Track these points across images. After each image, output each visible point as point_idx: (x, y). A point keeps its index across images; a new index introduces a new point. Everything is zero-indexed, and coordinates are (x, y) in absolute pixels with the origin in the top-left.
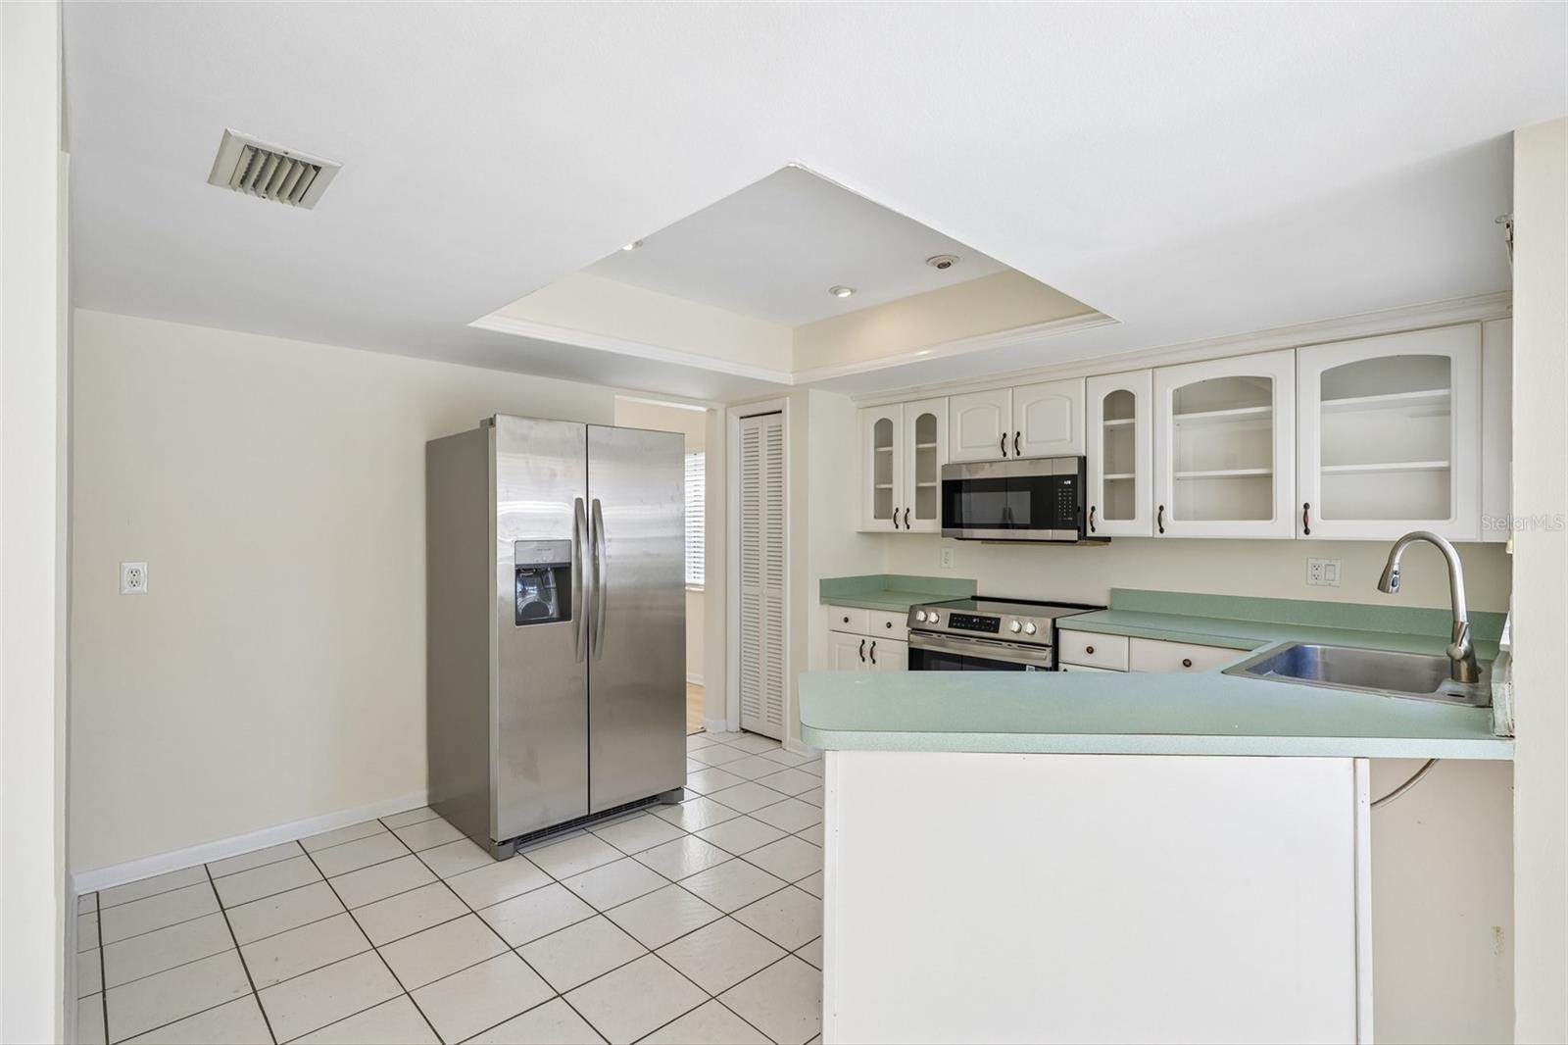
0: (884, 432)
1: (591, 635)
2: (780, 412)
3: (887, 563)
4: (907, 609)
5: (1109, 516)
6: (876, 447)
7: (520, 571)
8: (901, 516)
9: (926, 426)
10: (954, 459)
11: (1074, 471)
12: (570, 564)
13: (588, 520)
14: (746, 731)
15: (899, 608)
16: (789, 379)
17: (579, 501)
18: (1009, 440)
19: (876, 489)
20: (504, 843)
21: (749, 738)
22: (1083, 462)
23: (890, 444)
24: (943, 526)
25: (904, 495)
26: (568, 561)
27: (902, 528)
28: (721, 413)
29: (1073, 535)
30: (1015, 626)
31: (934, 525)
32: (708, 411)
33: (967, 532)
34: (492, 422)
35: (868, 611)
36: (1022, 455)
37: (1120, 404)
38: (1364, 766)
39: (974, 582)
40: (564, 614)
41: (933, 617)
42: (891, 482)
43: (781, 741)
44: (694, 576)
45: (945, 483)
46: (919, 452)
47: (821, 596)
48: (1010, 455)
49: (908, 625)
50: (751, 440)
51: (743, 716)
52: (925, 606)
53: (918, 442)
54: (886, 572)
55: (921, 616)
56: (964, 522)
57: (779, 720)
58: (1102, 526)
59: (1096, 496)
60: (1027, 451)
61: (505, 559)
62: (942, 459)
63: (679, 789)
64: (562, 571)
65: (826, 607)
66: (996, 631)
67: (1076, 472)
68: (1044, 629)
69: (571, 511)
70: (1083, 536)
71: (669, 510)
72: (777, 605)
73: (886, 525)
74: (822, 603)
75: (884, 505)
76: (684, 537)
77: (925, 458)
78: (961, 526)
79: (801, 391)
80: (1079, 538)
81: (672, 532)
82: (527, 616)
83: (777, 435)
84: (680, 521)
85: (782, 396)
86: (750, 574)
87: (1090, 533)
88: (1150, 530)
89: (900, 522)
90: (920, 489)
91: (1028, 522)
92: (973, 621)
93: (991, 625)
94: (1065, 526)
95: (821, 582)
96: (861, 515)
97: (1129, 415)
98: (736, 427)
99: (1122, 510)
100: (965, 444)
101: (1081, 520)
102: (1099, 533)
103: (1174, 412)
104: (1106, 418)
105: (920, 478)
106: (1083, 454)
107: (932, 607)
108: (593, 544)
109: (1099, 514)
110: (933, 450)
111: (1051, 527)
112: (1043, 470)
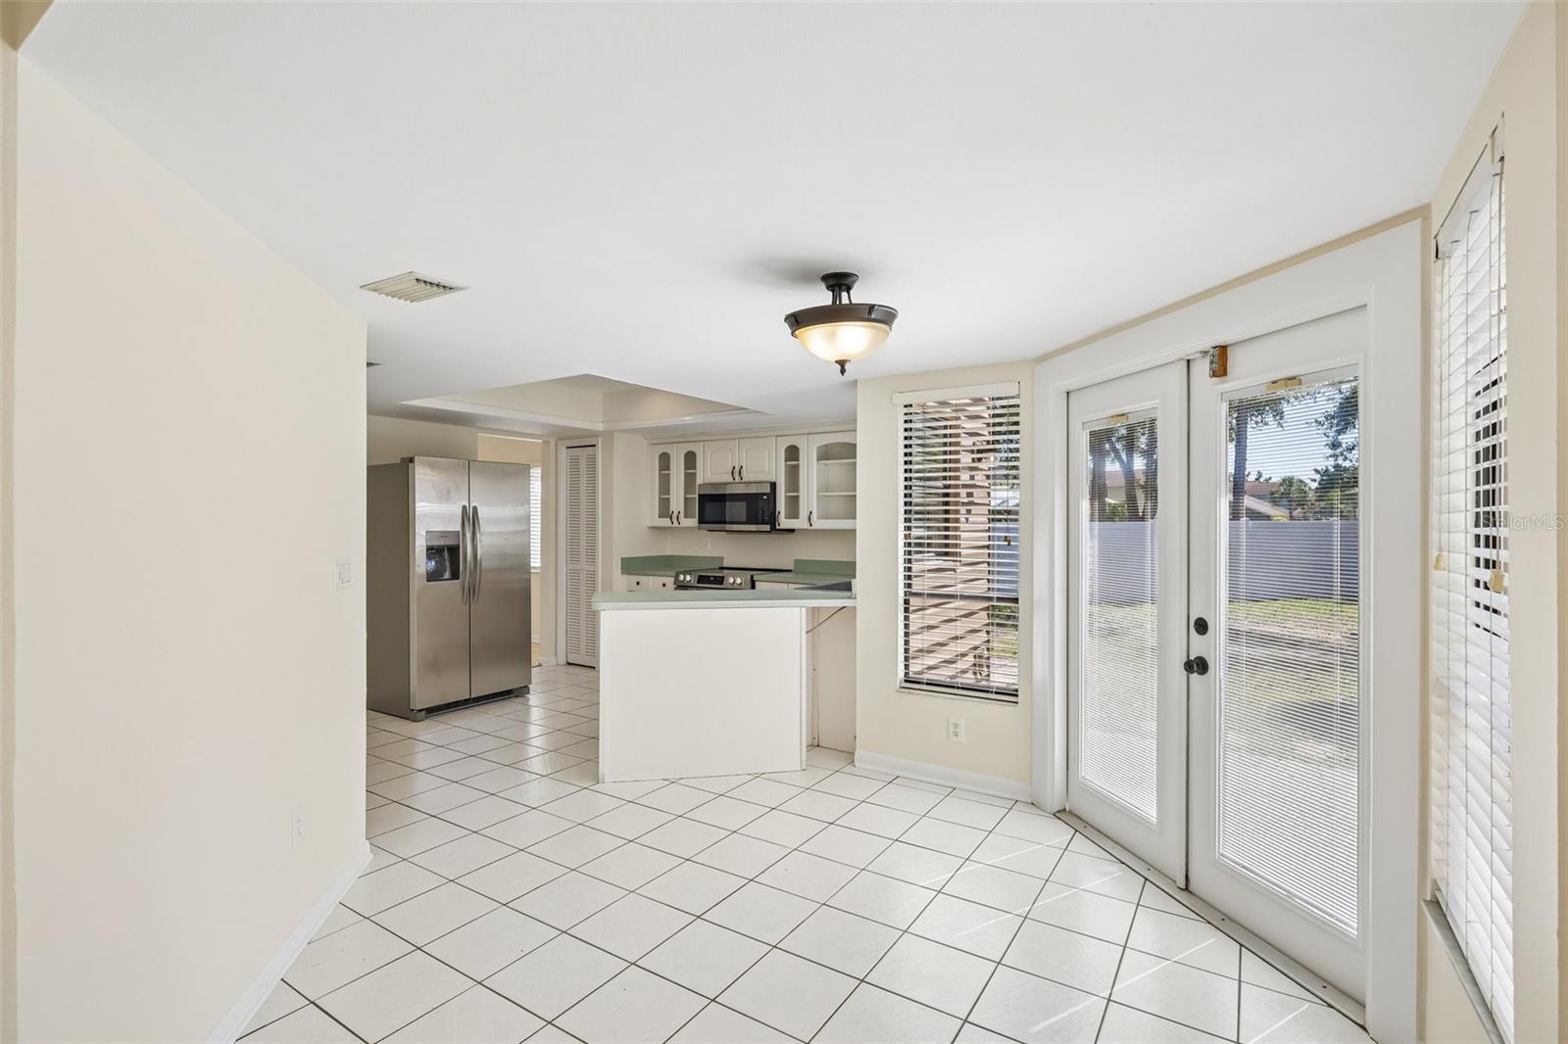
0: (665, 461)
1: (471, 591)
2: (594, 446)
3: (670, 548)
4: (674, 574)
5: (787, 517)
6: (660, 470)
7: (430, 549)
8: (675, 514)
9: (690, 459)
10: (707, 480)
12: (459, 546)
13: (470, 518)
14: (570, 664)
15: (670, 573)
16: (600, 427)
17: (464, 507)
18: (737, 469)
19: (660, 499)
20: (420, 711)
21: (572, 668)
22: (773, 485)
23: (668, 469)
24: (699, 523)
25: (677, 503)
26: (456, 543)
27: (676, 524)
28: (553, 444)
29: (767, 528)
30: (731, 580)
31: (693, 522)
32: (544, 442)
33: (728, 527)
34: (411, 460)
35: (651, 577)
36: (744, 480)
37: (793, 453)
38: (804, 609)
39: (722, 558)
40: (455, 575)
41: (688, 578)
42: (669, 494)
43: (594, 668)
44: (536, 562)
45: (699, 495)
46: (686, 475)
47: (622, 569)
48: (736, 480)
49: (675, 584)
50: (574, 464)
51: (569, 654)
52: (685, 573)
53: (686, 469)
54: (669, 553)
55: (681, 577)
56: (727, 519)
57: (593, 654)
58: (784, 523)
59: (781, 506)
60: (747, 477)
61: (420, 543)
62: (700, 480)
63: (526, 687)
64: (454, 551)
65: (625, 576)
66: (722, 584)
67: (769, 491)
68: (746, 581)
69: (459, 513)
70: (774, 529)
71: (520, 511)
72: (592, 575)
73: (666, 522)
74: (622, 573)
75: (665, 510)
76: (530, 531)
77: (690, 478)
78: (725, 523)
79: (608, 435)
80: (771, 529)
81: (521, 527)
82: (433, 576)
83: (592, 460)
84: (527, 519)
85: (597, 436)
86: (573, 556)
87: (778, 527)
88: (806, 525)
89: (674, 520)
90: (686, 499)
91: (744, 520)
92: (710, 579)
93: (720, 581)
94: (764, 523)
95: (622, 559)
96: (651, 516)
97: (797, 459)
98: (563, 453)
99: (793, 513)
100: (713, 471)
101: (772, 519)
102: (782, 527)
103: (818, 460)
104: (786, 461)
105: (686, 492)
106: (774, 480)
107: (689, 572)
108: (474, 534)
109: (782, 515)
110: (695, 474)
111: (757, 523)
112: (753, 490)
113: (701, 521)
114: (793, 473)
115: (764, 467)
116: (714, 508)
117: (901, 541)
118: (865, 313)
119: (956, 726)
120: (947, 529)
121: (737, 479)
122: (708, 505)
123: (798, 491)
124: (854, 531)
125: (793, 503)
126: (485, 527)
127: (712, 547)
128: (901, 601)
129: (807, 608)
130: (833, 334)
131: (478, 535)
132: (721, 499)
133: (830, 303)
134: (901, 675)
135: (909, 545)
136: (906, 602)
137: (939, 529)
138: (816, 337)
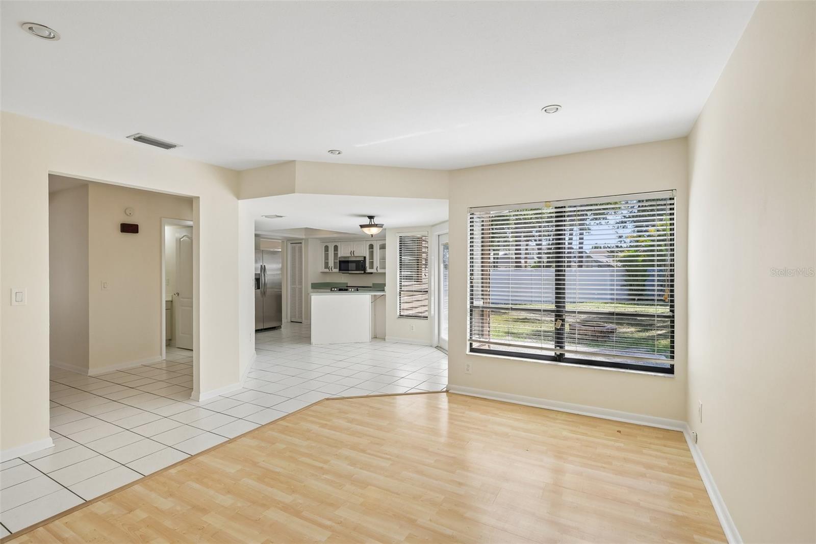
0: (327, 249)
1: (264, 293)
2: (301, 243)
3: (328, 280)
4: (330, 288)
5: (370, 268)
6: (325, 252)
8: (330, 267)
9: (336, 248)
10: (342, 256)
11: (363, 259)
13: (263, 269)
14: (292, 322)
16: (304, 237)
17: (261, 265)
18: (352, 252)
19: (325, 262)
22: (365, 258)
23: (328, 251)
25: (331, 264)
26: (259, 277)
27: (331, 271)
28: (285, 242)
29: (363, 272)
30: (350, 290)
31: (337, 270)
32: (282, 241)
33: (350, 272)
37: (371, 247)
39: (347, 283)
40: (259, 288)
42: (328, 260)
43: (301, 322)
45: (339, 261)
46: (334, 253)
47: (312, 286)
50: (293, 249)
51: (292, 318)
53: (334, 251)
55: (333, 289)
56: (350, 269)
57: (301, 317)
58: (369, 270)
59: (367, 264)
60: (356, 255)
62: (339, 255)
63: (280, 326)
64: (258, 280)
68: (355, 290)
69: (260, 267)
70: (365, 273)
72: (301, 289)
73: (327, 270)
74: (312, 288)
75: (327, 266)
77: (336, 255)
78: (348, 270)
79: (306, 240)
83: (301, 247)
85: (302, 240)
88: (376, 271)
89: (330, 269)
90: (334, 262)
91: (355, 269)
92: (343, 289)
93: (347, 290)
94: (362, 270)
95: (312, 284)
96: (322, 268)
97: (373, 249)
98: (290, 246)
99: (372, 267)
100: (344, 252)
101: (364, 269)
102: (368, 272)
103: (380, 249)
104: (369, 249)
105: (334, 260)
106: (365, 256)
107: (336, 288)
108: (264, 275)
109: (368, 268)
110: (337, 253)
111: (359, 270)
112: (358, 259)
113: (339, 270)
114: (372, 254)
115: (361, 251)
116: (344, 265)
117: (398, 276)
118: (376, 226)
119: (412, 327)
120: (418, 272)
121: (353, 255)
122: (342, 264)
123: (373, 259)
124: (385, 273)
125: (372, 264)
126: (268, 273)
127: (343, 279)
128: (398, 293)
129: (372, 295)
130: (370, 230)
131: (266, 275)
132: (348, 262)
133: (368, 224)
134: (398, 314)
135: (401, 277)
136: (400, 293)
137: (415, 272)
138: (366, 230)
